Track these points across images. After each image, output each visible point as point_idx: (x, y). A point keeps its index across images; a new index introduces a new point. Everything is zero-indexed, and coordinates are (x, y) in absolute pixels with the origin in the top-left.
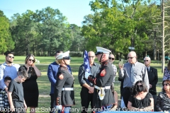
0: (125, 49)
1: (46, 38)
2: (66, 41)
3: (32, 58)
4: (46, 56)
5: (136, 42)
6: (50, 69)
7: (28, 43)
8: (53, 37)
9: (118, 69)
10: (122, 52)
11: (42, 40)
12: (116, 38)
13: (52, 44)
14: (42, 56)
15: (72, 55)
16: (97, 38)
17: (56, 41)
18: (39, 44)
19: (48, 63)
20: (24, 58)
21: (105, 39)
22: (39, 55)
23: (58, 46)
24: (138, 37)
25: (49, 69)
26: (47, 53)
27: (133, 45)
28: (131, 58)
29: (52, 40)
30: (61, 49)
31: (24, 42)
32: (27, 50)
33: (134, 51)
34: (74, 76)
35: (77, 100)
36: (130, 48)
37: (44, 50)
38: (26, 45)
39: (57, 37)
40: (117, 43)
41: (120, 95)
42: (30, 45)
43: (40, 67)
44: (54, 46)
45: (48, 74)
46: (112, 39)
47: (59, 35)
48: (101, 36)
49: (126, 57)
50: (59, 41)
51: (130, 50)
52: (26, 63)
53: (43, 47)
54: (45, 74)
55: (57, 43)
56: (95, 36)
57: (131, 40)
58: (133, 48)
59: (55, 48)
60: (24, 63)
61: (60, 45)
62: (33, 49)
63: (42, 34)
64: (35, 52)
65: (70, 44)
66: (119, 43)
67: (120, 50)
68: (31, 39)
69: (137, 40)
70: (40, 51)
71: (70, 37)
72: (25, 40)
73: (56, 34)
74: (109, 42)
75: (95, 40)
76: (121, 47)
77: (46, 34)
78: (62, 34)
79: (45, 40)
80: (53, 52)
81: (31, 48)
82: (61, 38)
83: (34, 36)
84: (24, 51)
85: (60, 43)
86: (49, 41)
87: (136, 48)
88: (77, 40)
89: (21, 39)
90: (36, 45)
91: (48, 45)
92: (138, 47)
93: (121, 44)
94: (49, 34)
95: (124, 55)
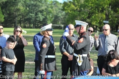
0: (100, 23)
1: (31, 13)
2: (49, 15)
3: (19, 29)
4: (31, 28)
5: (110, 17)
7: (16, 17)
8: (38, 12)
10: (97, 25)
11: (28, 14)
12: (92, 13)
13: (37, 17)
14: (28, 28)
15: (54, 28)
16: (76, 13)
17: (40, 15)
18: (26, 18)
19: (33, 35)
20: (12, 29)
21: (83, 14)
22: (25, 27)
23: (41, 20)
24: (112, 12)
26: (32, 25)
27: (107, 19)
28: (106, 30)
29: (36, 14)
31: (12, 16)
32: (15, 23)
34: (56, 46)
35: (58, 66)
36: (104, 22)
37: (30, 23)
38: (14, 18)
39: (41, 12)
40: (93, 17)
42: (18, 19)
43: (26, 37)
44: (38, 19)
46: (89, 14)
47: (43, 10)
48: (79, 11)
49: (101, 30)
50: (43, 15)
51: (105, 24)
52: (15, 34)
53: (29, 20)
54: (31, 43)
55: (41, 17)
56: (74, 11)
57: (106, 15)
58: (108, 22)
59: (40, 22)
60: (12, 34)
61: (44, 19)
62: (20, 22)
63: (28, 9)
64: (22, 25)
65: (52, 18)
66: (95, 17)
67: (96, 23)
68: (19, 13)
69: (111, 14)
70: (26, 24)
71: (52, 12)
72: (13, 14)
73: (40, 9)
74: (86, 17)
75: (74, 15)
76: (97, 21)
77: (32, 9)
78: (46, 9)
79: (31, 14)
80: (38, 25)
81: (19, 21)
82: (45, 13)
83: (21, 11)
84: (12, 23)
85: (43, 17)
86: (34, 15)
87: (110, 21)
88: (58, 14)
89: (10, 13)
90: (22, 18)
91: (33, 19)
92: (112, 21)
93: (97, 19)
94: (34, 9)
95: (99, 28)
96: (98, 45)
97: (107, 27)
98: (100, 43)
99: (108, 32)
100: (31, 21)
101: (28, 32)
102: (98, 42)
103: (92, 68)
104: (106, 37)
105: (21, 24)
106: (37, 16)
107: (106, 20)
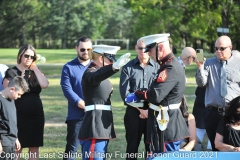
0: (211, 33)
1: (57, 14)
2: (97, 18)
4: (57, 48)
5: (232, 18)
7: (24, 23)
8: (72, 11)
10: (204, 37)
11: (49, 17)
12: (192, 11)
13: (70, 24)
14: (50, 48)
16: (157, 13)
17: (76, 18)
18: (45, 25)
19: (62, 63)
20: (15, 52)
21: (172, 14)
22: (44, 46)
23: (80, 30)
24: (237, 8)
25: (64, 74)
26: (59, 42)
27: (226, 24)
29: (68, 17)
31: (14, 21)
32: (21, 37)
33: (228, 35)
36: (220, 30)
37: (55, 37)
38: (20, 27)
39: (79, 11)
40: (195, 20)
42: (27, 28)
43: (46, 70)
44: (72, 28)
45: (63, 83)
46: (186, 13)
47: (83, 8)
48: (163, 8)
49: (213, 48)
50: (82, 19)
51: (220, 34)
53: (52, 31)
54: (56, 82)
55: (79, 23)
56: (152, 7)
57: (223, 14)
58: (227, 30)
59: (76, 33)
60: (14, 63)
61: (85, 28)
62: (32, 35)
63: (49, 5)
64: (37, 41)
65: (103, 24)
66: (198, 21)
67: (201, 34)
68: (29, 16)
69: (234, 13)
70: (47, 38)
71: (104, 11)
72: (17, 17)
73: (76, 5)
74: (178, 20)
75: (152, 16)
76: (203, 29)
77: (57, 6)
78: (89, 5)
79: (56, 18)
80: (72, 41)
81: (29, 32)
82: (87, 14)
83: (35, 10)
84: (15, 39)
85: (84, 23)
86: (62, 18)
87: (231, 29)
88: (117, 16)
89: (9, 15)
90: (38, 26)
91: (62, 28)
92: (236, 27)
93: (203, 23)
94: (63, 5)
95: (208, 44)
100: (58, 32)
101: (48, 58)
104: (222, 64)
105: (34, 39)
106: (71, 21)
107: (222, 26)
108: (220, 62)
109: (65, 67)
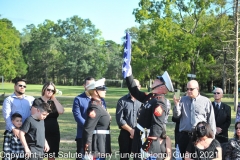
0: (183, 77)
1: (71, 60)
2: (100, 64)
3: (51, 87)
4: (70, 85)
5: (198, 68)
6: (76, 104)
7: (47, 66)
8: (82, 59)
9: (173, 104)
10: (178, 80)
11: (65, 62)
12: (170, 61)
13: (80, 68)
14: (65, 85)
15: (108, 84)
16: (144, 61)
17: (85, 63)
18: (62, 68)
19: (74, 96)
20: (40, 87)
21: (154, 63)
22: (60, 84)
23: (87, 71)
24: (201, 60)
26: (72, 81)
27: (193, 71)
28: (192, 89)
29: (79, 62)
30: (92, 74)
31: (40, 65)
32: (44, 76)
34: (111, 114)
35: (115, 147)
36: (189, 75)
37: (69, 77)
38: (44, 69)
39: (87, 58)
40: (171, 67)
41: (174, 142)
42: (49, 70)
43: (62, 101)
44: (82, 70)
46: (165, 62)
47: (90, 56)
48: (149, 58)
49: (184, 88)
50: (89, 64)
51: (190, 79)
52: (43, 94)
53: (67, 72)
54: (69, 110)
55: (86, 67)
56: (141, 57)
57: (192, 64)
58: (194, 76)
59: (84, 74)
60: (40, 95)
61: (91, 70)
62: (52, 75)
63: (65, 54)
64: (56, 80)
65: (104, 68)
66: (174, 68)
67: (176, 77)
68: (50, 61)
69: (199, 64)
70: (63, 78)
71: (105, 59)
72: (42, 62)
73: (85, 54)
74: (159, 67)
75: (140, 63)
76: (177, 74)
77: (71, 54)
78: (94, 54)
79: (70, 63)
80: (81, 80)
81: (50, 73)
82: (93, 60)
83: (55, 57)
84: (40, 77)
85: (90, 67)
86: (75, 63)
87: (197, 75)
88: (114, 62)
89: (36, 60)
90: (57, 69)
91: (74, 70)
92: (201, 74)
93: (177, 70)
94: (75, 54)
95: (181, 86)
96: (179, 113)
97: (194, 84)
98: (182, 110)
99: (196, 93)
100: (71, 73)
101: (64, 92)
102: (179, 108)
103: (169, 150)
104: (191, 100)
105: (54, 78)
106: (81, 65)
107: (191, 73)
108: (191, 99)
109: (76, 99)
